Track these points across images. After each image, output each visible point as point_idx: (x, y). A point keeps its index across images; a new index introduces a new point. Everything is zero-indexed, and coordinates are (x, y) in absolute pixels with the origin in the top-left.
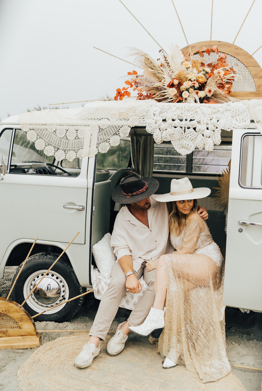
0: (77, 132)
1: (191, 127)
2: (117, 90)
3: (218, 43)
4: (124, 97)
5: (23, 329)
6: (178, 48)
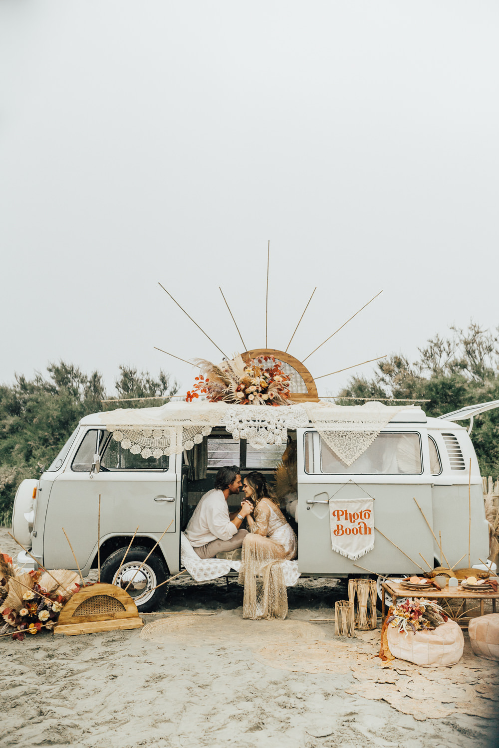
0: (163, 432)
1: (263, 427)
2: (187, 393)
4: (193, 398)
5: (128, 611)
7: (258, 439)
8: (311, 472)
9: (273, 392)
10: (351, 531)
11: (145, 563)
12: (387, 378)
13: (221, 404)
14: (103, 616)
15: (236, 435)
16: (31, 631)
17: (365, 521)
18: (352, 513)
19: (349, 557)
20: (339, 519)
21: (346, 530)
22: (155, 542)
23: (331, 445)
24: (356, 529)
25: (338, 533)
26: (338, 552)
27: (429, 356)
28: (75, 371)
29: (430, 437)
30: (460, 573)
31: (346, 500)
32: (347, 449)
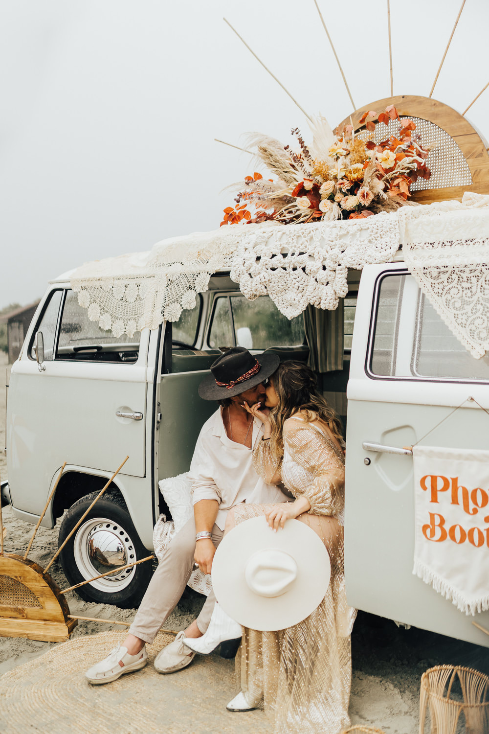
0: (138, 289)
1: (298, 268)
2: (225, 211)
3: (402, 99)
4: (240, 221)
5: (45, 609)
6: (324, 121)
7: (290, 296)
10: (467, 536)
18: (470, 490)
19: (454, 602)
20: (434, 499)
21: (452, 529)
24: (480, 533)
25: (433, 534)
26: (427, 581)
31: (456, 451)
32: (478, 314)
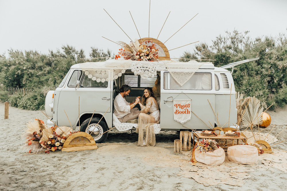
0: (105, 72)
1: (147, 70)
2: (116, 56)
3: (152, 39)
4: (118, 58)
5: (91, 143)
7: (145, 75)
8: (166, 88)
9: (151, 56)
10: (182, 112)
11: (98, 124)
12: (199, 53)
13: (130, 60)
14: (81, 144)
15: (135, 73)
16: (53, 150)
17: (188, 108)
19: (180, 123)
20: (177, 108)
21: (180, 112)
22: (103, 116)
23: (175, 78)
24: (184, 112)
25: (177, 113)
26: (176, 120)
27: (216, 44)
28: (73, 49)
29: (215, 75)
30: (225, 129)
31: (180, 100)
32: (181, 79)
